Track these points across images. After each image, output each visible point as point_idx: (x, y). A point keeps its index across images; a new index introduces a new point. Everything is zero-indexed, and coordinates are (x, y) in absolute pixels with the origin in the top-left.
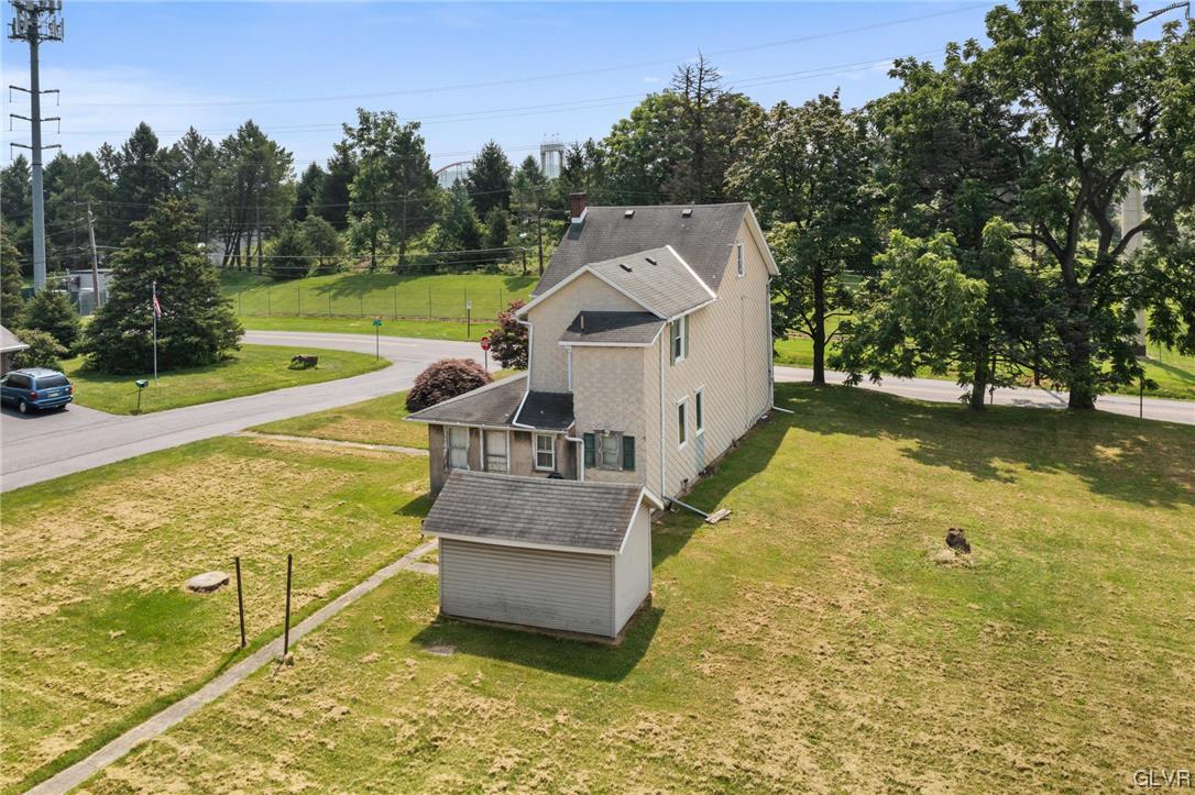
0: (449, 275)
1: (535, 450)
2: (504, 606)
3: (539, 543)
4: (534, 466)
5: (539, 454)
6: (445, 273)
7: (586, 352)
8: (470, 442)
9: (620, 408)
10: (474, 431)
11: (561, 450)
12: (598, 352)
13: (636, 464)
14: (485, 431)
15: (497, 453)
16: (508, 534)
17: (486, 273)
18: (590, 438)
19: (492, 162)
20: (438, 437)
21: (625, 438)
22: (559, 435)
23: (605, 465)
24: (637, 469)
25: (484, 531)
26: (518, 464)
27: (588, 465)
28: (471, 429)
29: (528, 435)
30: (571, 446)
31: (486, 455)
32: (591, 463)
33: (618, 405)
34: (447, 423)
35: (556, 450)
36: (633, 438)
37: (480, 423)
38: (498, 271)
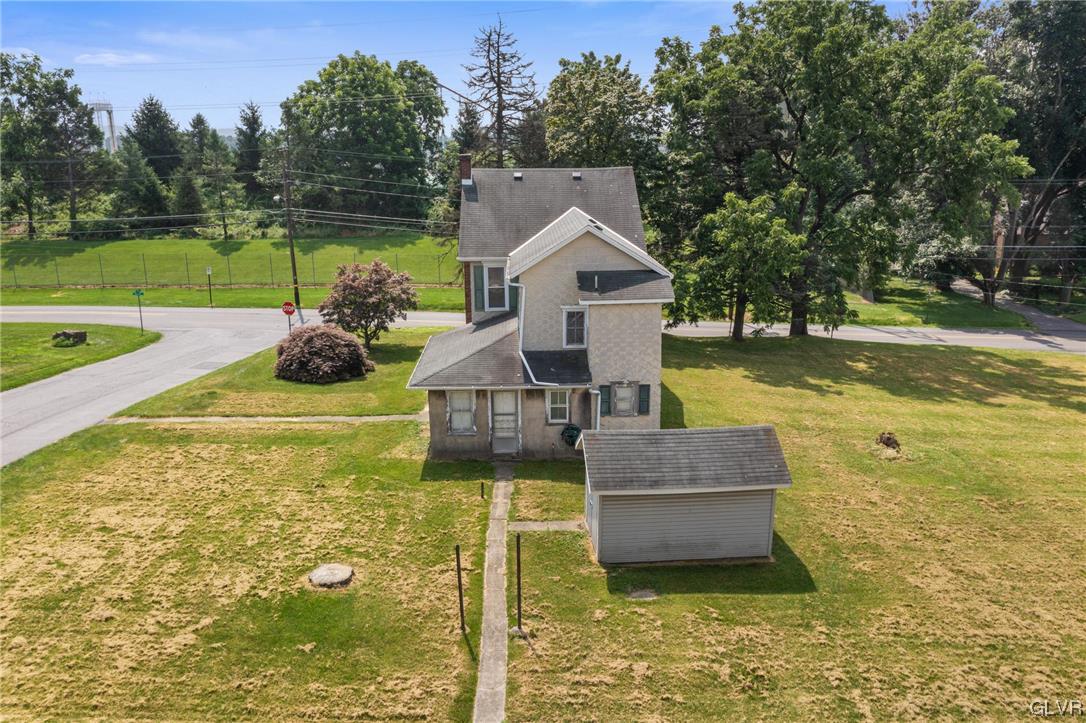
0: (138, 241)
1: (548, 405)
2: (666, 547)
3: (714, 487)
4: (547, 419)
5: (552, 408)
6: (133, 238)
7: (604, 311)
8: (477, 404)
9: (637, 360)
10: (481, 394)
11: (576, 403)
12: (617, 310)
13: (651, 408)
14: (492, 392)
15: (506, 411)
16: (679, 482)
17: (181, 238)
18: (607, 390)
19: (153, 118)
20: (440, 402)
21: (642, 386)
22: (574, 390)
23: (619, 414)
24: (651, 413)
25: (655, 484)
26: (530, 420)
27: (603, 414)
28: (478, 392)
29: (541, 393)
30: (586, 397)
31: (493, 415)
32: (608, 410)
33: (635, 358)
34: (449, 388)
35: (570, 403)
36: (649, 386)
37: (487, 385)
38: (195, 235)
